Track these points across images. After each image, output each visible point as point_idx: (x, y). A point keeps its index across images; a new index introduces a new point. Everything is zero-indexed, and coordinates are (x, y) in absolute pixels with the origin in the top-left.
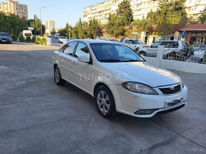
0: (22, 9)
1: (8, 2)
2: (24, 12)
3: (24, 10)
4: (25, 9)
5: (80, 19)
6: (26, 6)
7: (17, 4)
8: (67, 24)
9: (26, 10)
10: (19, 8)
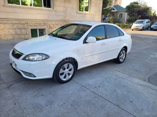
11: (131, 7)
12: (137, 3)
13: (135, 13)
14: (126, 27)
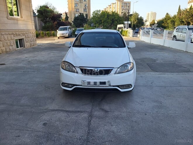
0: (126, 6)
1: (116, 2)
2: (128, 8)
3: (127, 7)
4: (128, 5)
5: (180, 7)
6: (129, 3)
7: (123, 2)
8: (167, 14)
9: (129, 7)
10: (124, 5)
11: (43, 12)
12: (48, 8)
13: (49, 19)
14: (47, 35)
